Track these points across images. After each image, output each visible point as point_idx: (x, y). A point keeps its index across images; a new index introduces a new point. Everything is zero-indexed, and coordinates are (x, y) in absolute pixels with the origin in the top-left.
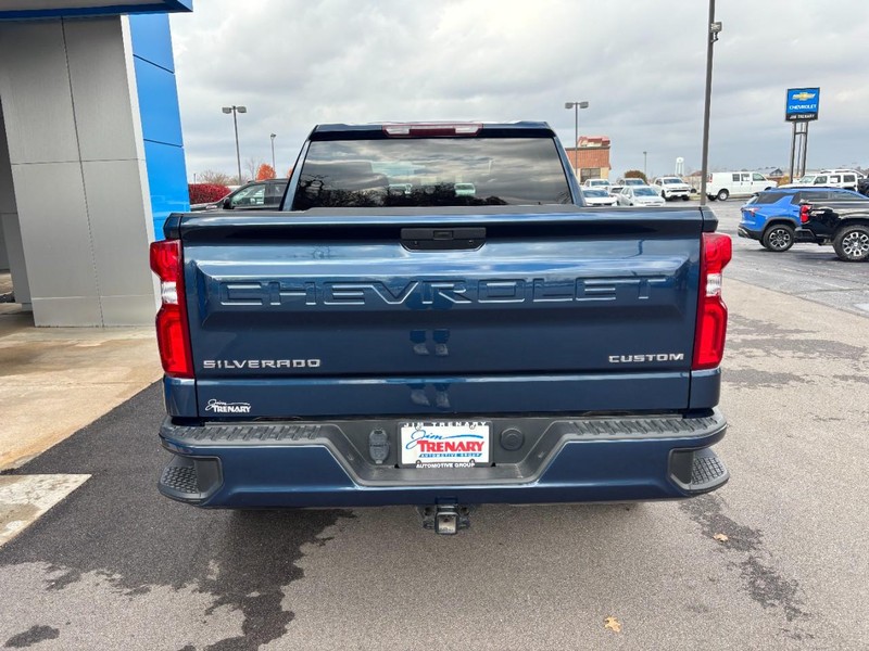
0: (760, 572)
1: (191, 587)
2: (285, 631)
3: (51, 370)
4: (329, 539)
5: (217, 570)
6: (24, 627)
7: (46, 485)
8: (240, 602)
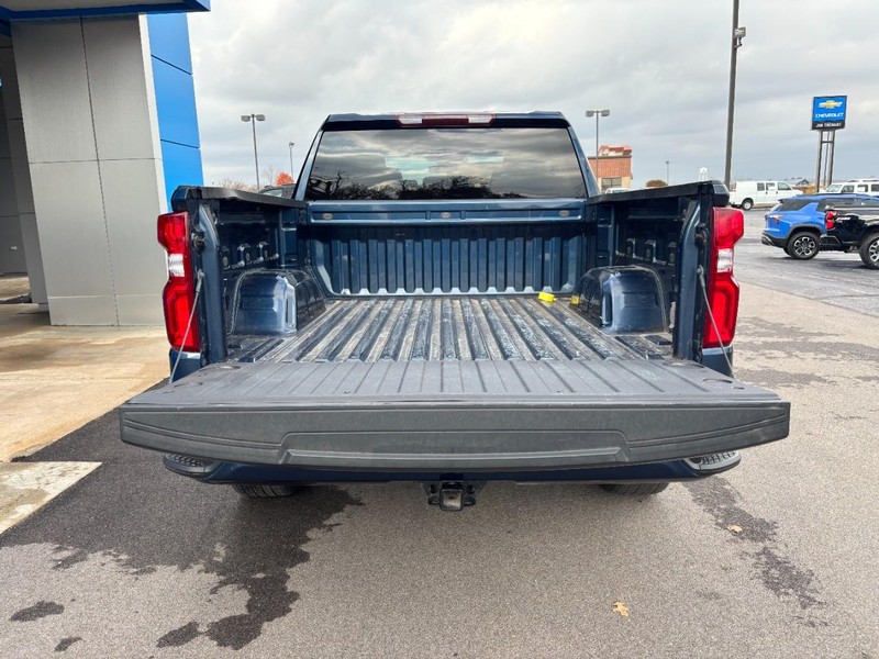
0: (774, 562)
1: (197, 568)
2: (289, 610)
3: (65, 366)
4: (337, 525)
5: (223, 553)
6: (30, 603)
7: (56, 471)
8: (245, 582)
